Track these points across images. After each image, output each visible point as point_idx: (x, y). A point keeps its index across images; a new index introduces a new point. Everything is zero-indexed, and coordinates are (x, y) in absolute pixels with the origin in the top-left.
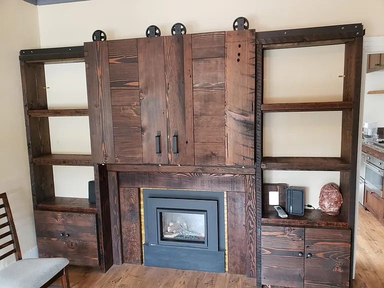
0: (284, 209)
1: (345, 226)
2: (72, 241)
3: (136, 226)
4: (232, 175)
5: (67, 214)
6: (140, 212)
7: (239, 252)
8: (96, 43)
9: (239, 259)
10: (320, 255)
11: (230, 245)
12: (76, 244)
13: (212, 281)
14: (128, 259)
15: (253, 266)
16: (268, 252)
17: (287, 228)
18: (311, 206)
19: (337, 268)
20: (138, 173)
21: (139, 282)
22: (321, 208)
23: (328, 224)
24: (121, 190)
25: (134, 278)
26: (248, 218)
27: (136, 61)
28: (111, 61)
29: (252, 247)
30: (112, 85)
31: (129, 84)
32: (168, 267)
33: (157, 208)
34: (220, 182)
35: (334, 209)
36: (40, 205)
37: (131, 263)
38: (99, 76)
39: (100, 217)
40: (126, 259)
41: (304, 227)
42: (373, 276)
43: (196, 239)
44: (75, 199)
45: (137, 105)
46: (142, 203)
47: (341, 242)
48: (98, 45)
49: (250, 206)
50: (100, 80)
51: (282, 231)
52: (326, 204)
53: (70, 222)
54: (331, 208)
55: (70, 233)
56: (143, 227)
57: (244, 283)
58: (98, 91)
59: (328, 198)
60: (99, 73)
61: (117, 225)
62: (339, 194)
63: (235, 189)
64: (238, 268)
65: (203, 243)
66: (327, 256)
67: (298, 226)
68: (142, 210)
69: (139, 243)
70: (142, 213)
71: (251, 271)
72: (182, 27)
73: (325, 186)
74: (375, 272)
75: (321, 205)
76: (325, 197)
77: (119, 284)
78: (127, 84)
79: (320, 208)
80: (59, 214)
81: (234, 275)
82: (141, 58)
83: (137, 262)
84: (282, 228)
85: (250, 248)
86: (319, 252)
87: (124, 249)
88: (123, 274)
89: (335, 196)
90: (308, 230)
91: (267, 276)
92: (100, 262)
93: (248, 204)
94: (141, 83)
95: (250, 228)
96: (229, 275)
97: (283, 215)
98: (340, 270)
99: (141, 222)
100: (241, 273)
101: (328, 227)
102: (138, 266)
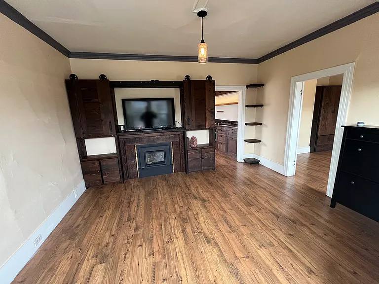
1: (212, 147)
2: (106, 172)
3: (134, 161)
4: (174, 135)
5: (102, 160)
7: (178, 164)
9: (178, 167)
10: (206, 157)
12: (108, 173)
13: (170, 176)
14: (131, 177)
16: (190, 160)
17: (196, 150)
19: (211, 160)
20: (134, 138)
21: (141, 183)
24: (126, 147)
25: (138, 182)
26: (181, 150)
27: (96, 90)
30: (84, 100)
33: (144, 152)
34: (170, 138)
36: (84, 159)
37: (133, 179)
39: (119, 159)
41: (201, 149)
45: (98, 109)
46: (136, 151)
47: (212, 152)
49: (181, 145)
53: (104, 163)
55: (104, 169)
56: (137, 162)
57: (181, 174)
63: (176, 140)
64: (178, 170)
66: (208, 157)
67: (199, 149)
68: (136, 154)
70: (137, 156)
77: (133, 185)
78: (93, 100)
81: (177, 173)
82: (98, 88)
83: (135, 178)
84: (194, 150)
85: (182, 161)
87: (129, 173)
88: (132, 182)
91: (190, 169)
92: (121, 180)
94: (99, 100)
95: (182, 154)
96: (175, 173)
99: (136, 160)
100: (179, 172)
102: (137, 179)
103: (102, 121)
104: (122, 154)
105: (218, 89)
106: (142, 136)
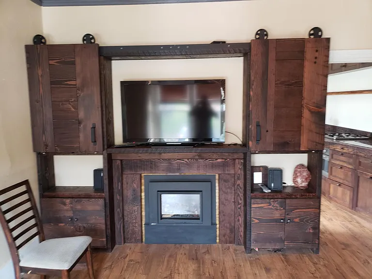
0: (267, 186)
1: (315, 196)
2: (80, 225)
3: (138, 208)
4: (224, 160)
5: (76, 200)
6: (141, 196)
7: (228, 225)
8: (37, 47)
9: (228, 231)
10: (297, 220)
11: (221, 220)
12: (84, 227)
13: (208, 250)
14: (129, 239)
15: (241, 236)
16: (257, 221)
17: (272, 200)
18: (285, 184)
19: (309, 229)
20: (140, 160)
21: (145, 257)
22: (295, 184)
23: (302, 196)
24: (124, 176)
25: (139, 254)
26: (237, 194)
27: (74, 63)
28: (51, 62)
29: (240, 219)
30: (52, 83)
31: (68, 83)
32: (167, 243)
33: (158, 191)
34: (213, 166)
35: (305, 184)
36: (46, 194)
37: (132, 243)
38: (40, 75)
39: (108, 201)
40: (128, 239)
41: (285, 198)
42: (330, 237)
43: (191, 217)
44: (78, 187)
45: (74, 101)
46: (143, 187)
47: (313, 208)
48: (39, 47)
49: (239, 184)
50: (40, 79)
51: (268, 203)
52: (299, 180)
53: (79, 207)
54: (302, 183)
55: (78, 217)
56: (143, 210)
57: (235, 250)
58: (39, 88)
59: (301, 175)
60: (40, 73)
61: (120, 208)
62: (309, 172)
63: (226, 171)
64: (228, 239)
65: (199, 219)
66: (301, 220)
67: (280, 199)
68: (143, 194)
69: (140, 223)
70: (143, 197)
71: (239, 239)
73: (298, 166)
74: (331, 234)
75: (295, 181)
76: (298, 174)
77: (127, 259)
78: (66, 83)
79: (293, 185)
80: (68, 201)
81: (225, 245)
82: (78, 61)
83: (136, 241)
84: (268, 200)
85: (239, 220)
86: (296, 218)
87: (125, 230)
88: (128, 251)
89: (305, 173)
90: (288, 201)
91: (255, 241)
92: (107, 243)
93: (237, 183)
94: (78, 82)
95: (239, 204)
96: (220, 245)
97: (266, 191)
98: (311, 231)
99: (141, 205)
100: (230, 243)
101: (302, 197)
102: (140, 245)
103: (80, 123)
104: (115, 191)
105: (336, 56)
106: (156, 156)
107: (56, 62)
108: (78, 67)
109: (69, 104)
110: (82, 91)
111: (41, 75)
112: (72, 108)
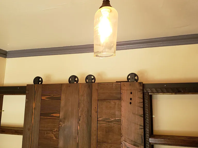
8: (35, 85)
27: (59, 99)
28: (43, 98)
30: (41, 114)
45: (56, 131)
50: (33, 111)
58: (32, 118)
60: (34, 105)
72: (92, 77)
78: (52, 115)
82: (63, 97)
94: (61, 115)
107: (46, 98)
108: (63, 102)
109: (52, 133)
110: (64, 122)
111: (35, 108)
112: (54, 137)
